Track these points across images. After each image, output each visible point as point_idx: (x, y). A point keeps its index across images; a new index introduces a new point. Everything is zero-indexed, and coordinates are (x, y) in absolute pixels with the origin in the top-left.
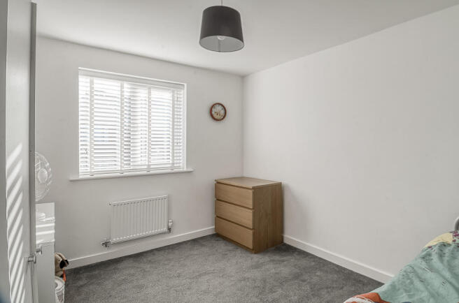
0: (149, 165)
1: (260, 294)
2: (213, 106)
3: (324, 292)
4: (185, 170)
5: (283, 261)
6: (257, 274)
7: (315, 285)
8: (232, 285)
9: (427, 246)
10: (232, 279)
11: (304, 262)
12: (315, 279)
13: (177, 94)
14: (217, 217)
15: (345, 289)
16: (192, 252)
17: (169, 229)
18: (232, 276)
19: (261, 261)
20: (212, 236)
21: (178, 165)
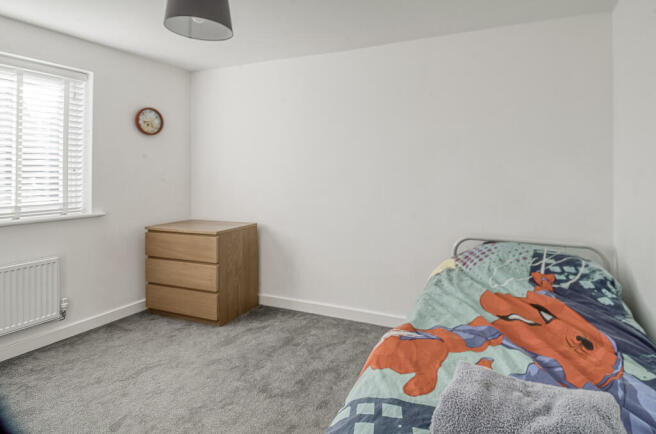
0: (17, 208)
1: (243, 374)
2: (141, 112)
3: (325, 352)
4: (90, 212)
5: (264, 328)
6: (231, 351)
7: (312, 346)
8: (196, 375)
9: (433, 274)
10: (194, 366)
11: (293, 323)
12: (310, 340)
13: (75, 88)
14: (150, 283)
15: (348, 342)
16: (111, 343)
17: (63, 314)
18: (192, 363)
19: (233, 334)
20: (141, 315)
21: (73, 206)
